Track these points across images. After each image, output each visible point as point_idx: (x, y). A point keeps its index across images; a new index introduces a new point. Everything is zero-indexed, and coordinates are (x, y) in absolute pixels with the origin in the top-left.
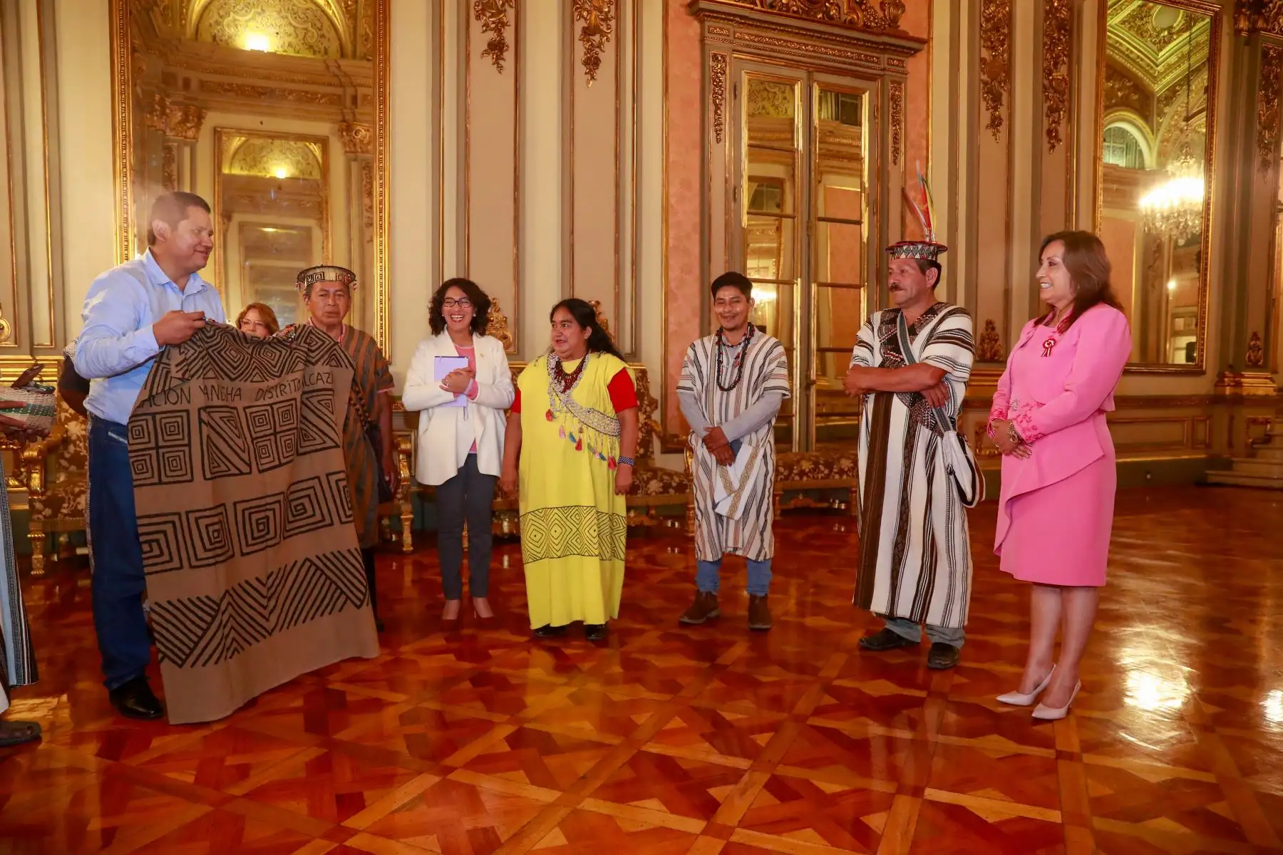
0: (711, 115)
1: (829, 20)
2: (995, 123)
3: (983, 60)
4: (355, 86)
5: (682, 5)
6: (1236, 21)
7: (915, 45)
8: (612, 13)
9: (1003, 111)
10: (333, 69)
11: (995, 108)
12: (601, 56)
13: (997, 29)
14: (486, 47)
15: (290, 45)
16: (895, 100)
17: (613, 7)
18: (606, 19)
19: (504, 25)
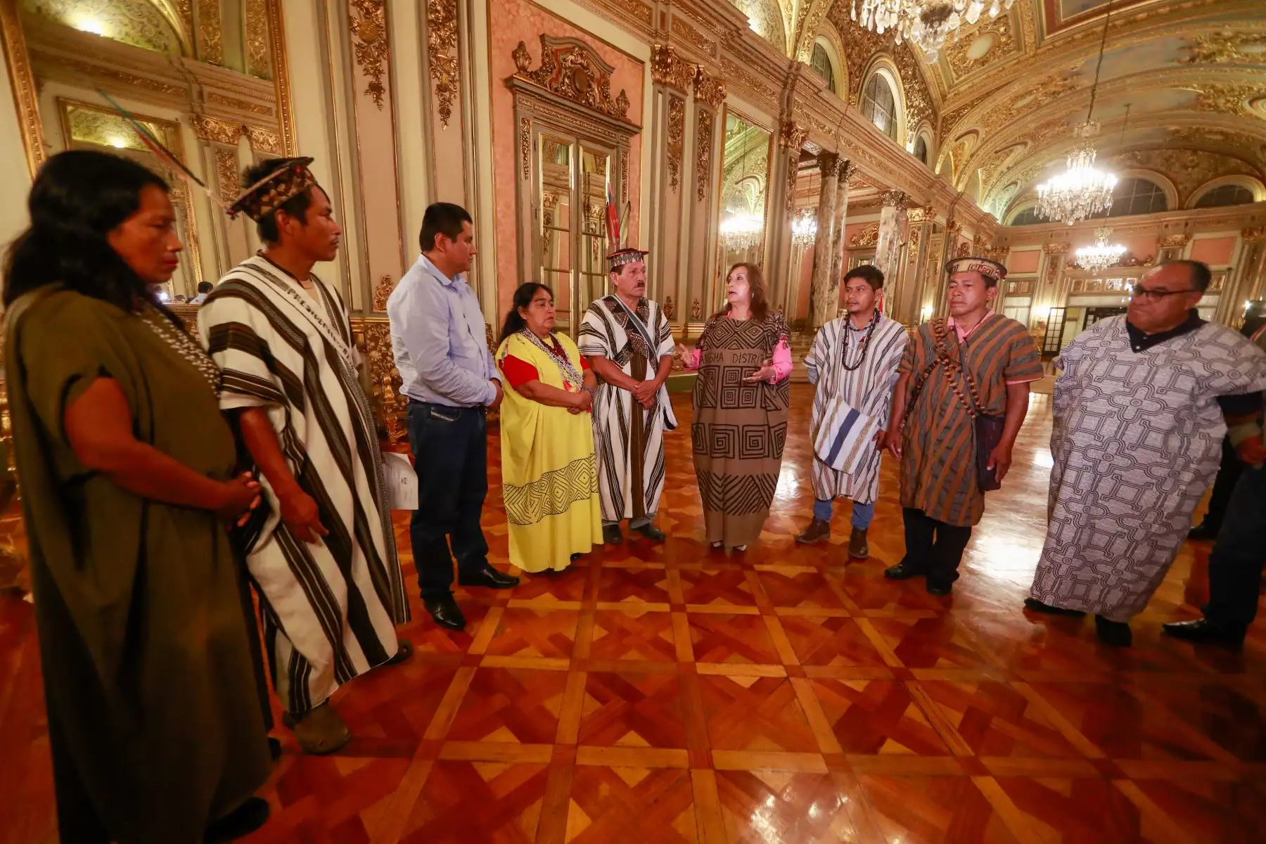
0: (522, 160)
1: (589, 106)
2: (674, 183)
3: (669, 144)
4: (199, 84)
5: (501, 79)
6: (779, 140)
7: (635, 129)
8: (457, 78)
9: (677, 176)
10: (177, 65)
11: (674, 174)
12: (451, 107)
13: (676, 125)
14: (367, 87)
15: (127, 34)
16: (624, 163)
17: (457, 73)
18: (452, 81)
19: (381, 72)
